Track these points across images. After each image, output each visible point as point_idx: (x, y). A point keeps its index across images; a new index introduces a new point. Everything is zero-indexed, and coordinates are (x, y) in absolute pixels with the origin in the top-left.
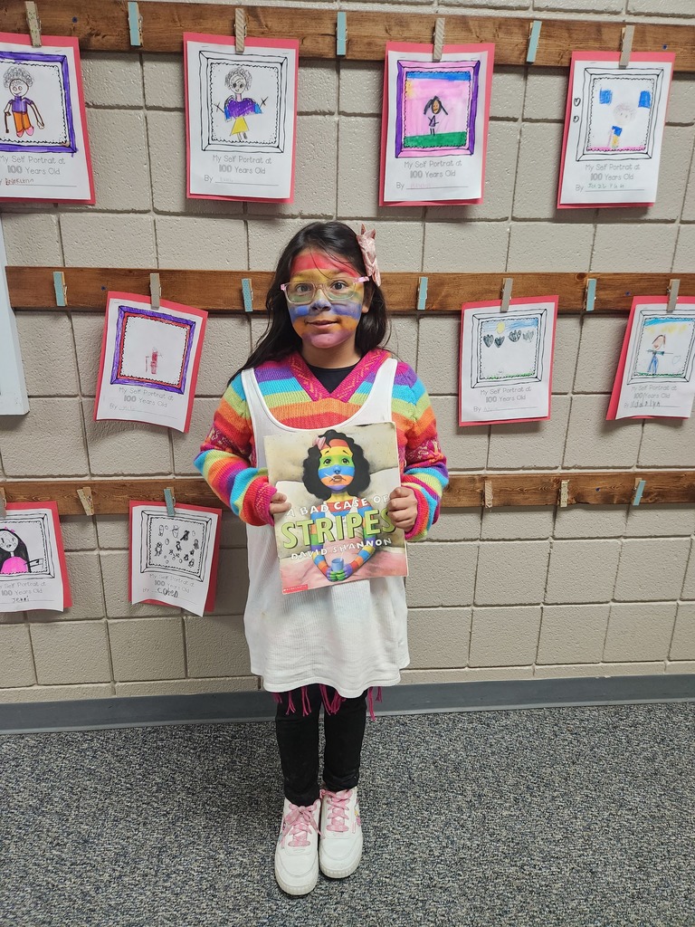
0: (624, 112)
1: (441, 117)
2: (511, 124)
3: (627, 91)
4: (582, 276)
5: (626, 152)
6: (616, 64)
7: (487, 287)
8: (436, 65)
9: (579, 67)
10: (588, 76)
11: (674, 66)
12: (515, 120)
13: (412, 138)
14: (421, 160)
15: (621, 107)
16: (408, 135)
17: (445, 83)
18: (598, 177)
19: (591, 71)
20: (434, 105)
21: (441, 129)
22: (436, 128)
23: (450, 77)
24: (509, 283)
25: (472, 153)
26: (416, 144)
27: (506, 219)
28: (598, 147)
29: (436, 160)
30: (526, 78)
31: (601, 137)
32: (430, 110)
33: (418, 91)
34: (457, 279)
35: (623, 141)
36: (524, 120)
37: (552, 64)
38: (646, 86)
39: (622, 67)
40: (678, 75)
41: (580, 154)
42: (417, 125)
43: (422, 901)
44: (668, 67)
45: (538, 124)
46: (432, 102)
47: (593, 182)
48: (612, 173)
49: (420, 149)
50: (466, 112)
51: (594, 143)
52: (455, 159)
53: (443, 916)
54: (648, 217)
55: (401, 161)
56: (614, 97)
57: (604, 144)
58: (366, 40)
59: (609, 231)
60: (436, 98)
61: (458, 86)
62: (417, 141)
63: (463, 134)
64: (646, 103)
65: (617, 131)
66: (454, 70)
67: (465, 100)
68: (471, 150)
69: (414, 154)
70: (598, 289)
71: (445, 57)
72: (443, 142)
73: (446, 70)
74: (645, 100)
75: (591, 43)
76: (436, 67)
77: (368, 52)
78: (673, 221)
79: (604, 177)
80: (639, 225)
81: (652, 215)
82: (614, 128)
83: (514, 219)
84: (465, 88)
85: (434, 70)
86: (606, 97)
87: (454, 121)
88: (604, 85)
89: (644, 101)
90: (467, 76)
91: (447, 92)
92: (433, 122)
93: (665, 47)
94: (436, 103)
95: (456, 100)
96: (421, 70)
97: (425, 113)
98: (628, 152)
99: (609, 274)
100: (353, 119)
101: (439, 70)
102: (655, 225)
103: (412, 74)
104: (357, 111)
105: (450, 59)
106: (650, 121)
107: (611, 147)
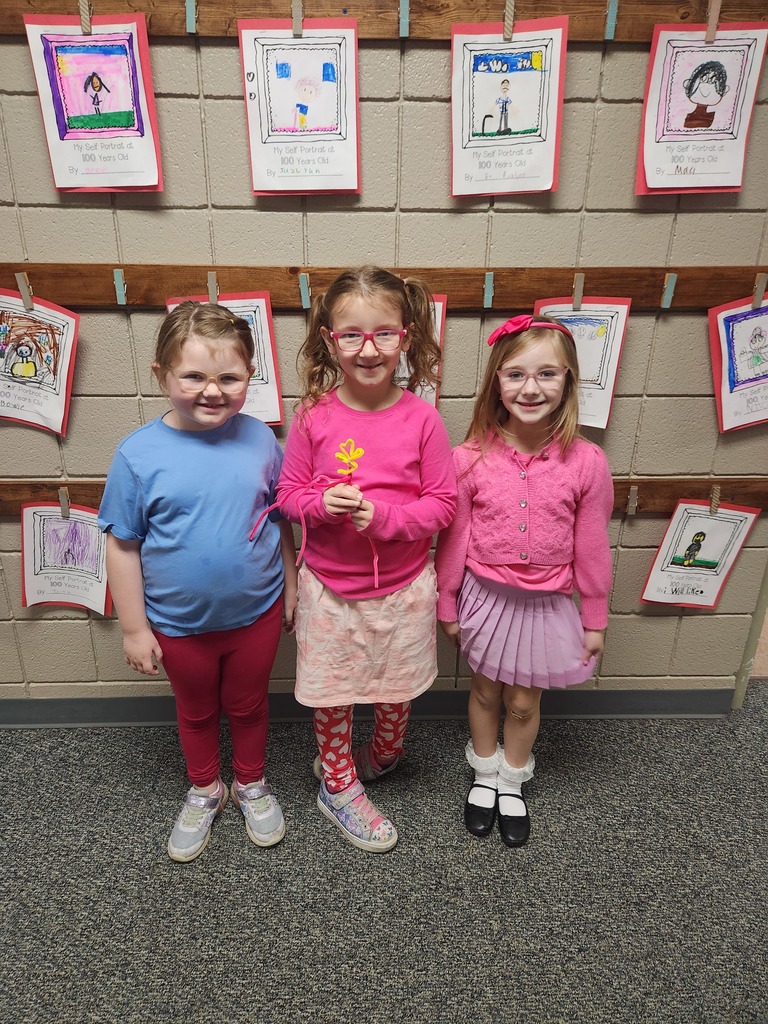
0: (307, 87)
1: (102, 94)
2: (192, 101)
3: (307, 63)
4: (294, 271)
5: (316, 132)
6: (289, 33)
7: (191, 280)
8: (88, 38)
9: (247, 36)
10: (259, 47)
11: (357, 33)
12: (197, 97)
13: (77, 119)
14: (91, 143)
15: (303, 82)
16: (71, 115)
17: (102, 58)
18: (290, 161)
19: (263, 41)
20: (93, 81)
21: (105, 109)
22: (100, 107)
23: (106, 51)
24: (212, 276)
25: (142, 135)
26: (82, 124)
27: (206, 207)
28: (283, 127)
29: (107, 142)
30: (198, 49)
31: (286, 116)
32: (90, 88)
33: (72, 67)
34: (157, 273)
35: (312, 120)
36: (206, 97)
37: (220, 34)
38: (328, 57)
39: (298, 36)
40: (363, 43)
41: (265, 135)
42: (78, 104)
43: (93, 902)
44: (350, 35)
45: (220, 102)
46: (90, 79)
47: (285, 167)
48: (305, 156)
49: (88, 130)
50: (130, 89)
51: (278, 124)
52: (126, 141)
53: (107, 916)
54: (361, 205)
55: (68, 144)
56: (293, 70)
57: (290, 125)
58: (8, 13)
59: (321, 221)
60: (94, 74)
61: (116, 61)
62: (82, 121)
63: (130, 114)
64: (331, 78)
65: (303, 109)
66: (108, 44)
67: (126, 76)
68: (141, 130)
69: (82, 135)
70: (312, 285)
71: (96, 29)
72: (111, 123)
73: (100, 44)
74: (328, 72)
75: (260, 10)
76: (89, 41)
77: (12, 26)
78: (391, 210)
79: (296, 161)
80: (353, 214)
81: (365, 203)
82: (298, 105)
83: (214, 207)
84: (122, 62)
85: (87, 44)
86: (283, 70)
87: (118, 98)
88: (280, 57)
89: (328, 75)
90: (122, 50)
91: (105, 68)
92: (96, 101)
93: (345, 12)
94: (95, 79)
95: (117, 74)
96: (72, 44)
97: (86, 91)
98: (319, 132)
99: (325, 269)
100: (16, 97)
101: (93, 44)
102: (373, 214)
103: (63, 49)
104: (18, 89)
105: (103, 31)
106: (339, 97)
107: (298, 126)
